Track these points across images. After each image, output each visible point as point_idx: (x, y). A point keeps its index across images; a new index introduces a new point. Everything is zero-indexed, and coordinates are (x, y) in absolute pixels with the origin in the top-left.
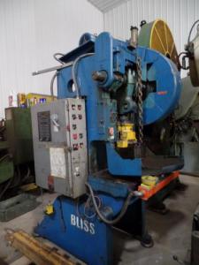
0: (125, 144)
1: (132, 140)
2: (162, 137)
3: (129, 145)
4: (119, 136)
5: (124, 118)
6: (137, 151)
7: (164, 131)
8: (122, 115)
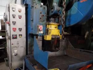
0: (48, 38)
1: (55, 36)
2: (86, 36)
3: (52, 38)
4: (47, 32)
5: (52, 19)
6: (63, 43)
7: (87, 33)
8: (50, 17)
